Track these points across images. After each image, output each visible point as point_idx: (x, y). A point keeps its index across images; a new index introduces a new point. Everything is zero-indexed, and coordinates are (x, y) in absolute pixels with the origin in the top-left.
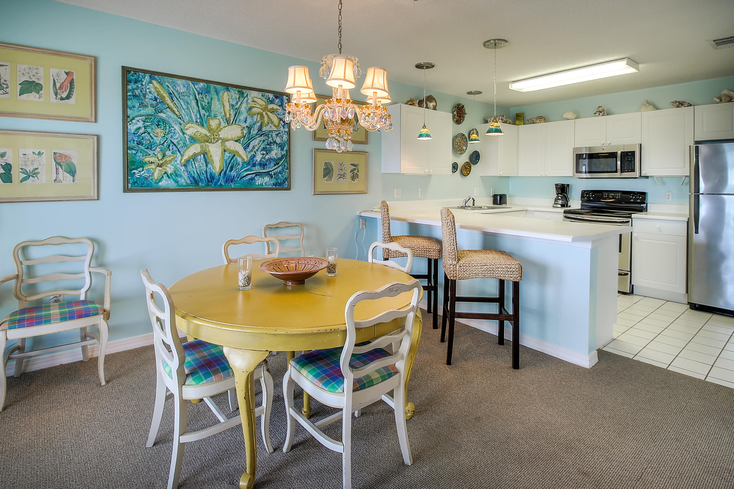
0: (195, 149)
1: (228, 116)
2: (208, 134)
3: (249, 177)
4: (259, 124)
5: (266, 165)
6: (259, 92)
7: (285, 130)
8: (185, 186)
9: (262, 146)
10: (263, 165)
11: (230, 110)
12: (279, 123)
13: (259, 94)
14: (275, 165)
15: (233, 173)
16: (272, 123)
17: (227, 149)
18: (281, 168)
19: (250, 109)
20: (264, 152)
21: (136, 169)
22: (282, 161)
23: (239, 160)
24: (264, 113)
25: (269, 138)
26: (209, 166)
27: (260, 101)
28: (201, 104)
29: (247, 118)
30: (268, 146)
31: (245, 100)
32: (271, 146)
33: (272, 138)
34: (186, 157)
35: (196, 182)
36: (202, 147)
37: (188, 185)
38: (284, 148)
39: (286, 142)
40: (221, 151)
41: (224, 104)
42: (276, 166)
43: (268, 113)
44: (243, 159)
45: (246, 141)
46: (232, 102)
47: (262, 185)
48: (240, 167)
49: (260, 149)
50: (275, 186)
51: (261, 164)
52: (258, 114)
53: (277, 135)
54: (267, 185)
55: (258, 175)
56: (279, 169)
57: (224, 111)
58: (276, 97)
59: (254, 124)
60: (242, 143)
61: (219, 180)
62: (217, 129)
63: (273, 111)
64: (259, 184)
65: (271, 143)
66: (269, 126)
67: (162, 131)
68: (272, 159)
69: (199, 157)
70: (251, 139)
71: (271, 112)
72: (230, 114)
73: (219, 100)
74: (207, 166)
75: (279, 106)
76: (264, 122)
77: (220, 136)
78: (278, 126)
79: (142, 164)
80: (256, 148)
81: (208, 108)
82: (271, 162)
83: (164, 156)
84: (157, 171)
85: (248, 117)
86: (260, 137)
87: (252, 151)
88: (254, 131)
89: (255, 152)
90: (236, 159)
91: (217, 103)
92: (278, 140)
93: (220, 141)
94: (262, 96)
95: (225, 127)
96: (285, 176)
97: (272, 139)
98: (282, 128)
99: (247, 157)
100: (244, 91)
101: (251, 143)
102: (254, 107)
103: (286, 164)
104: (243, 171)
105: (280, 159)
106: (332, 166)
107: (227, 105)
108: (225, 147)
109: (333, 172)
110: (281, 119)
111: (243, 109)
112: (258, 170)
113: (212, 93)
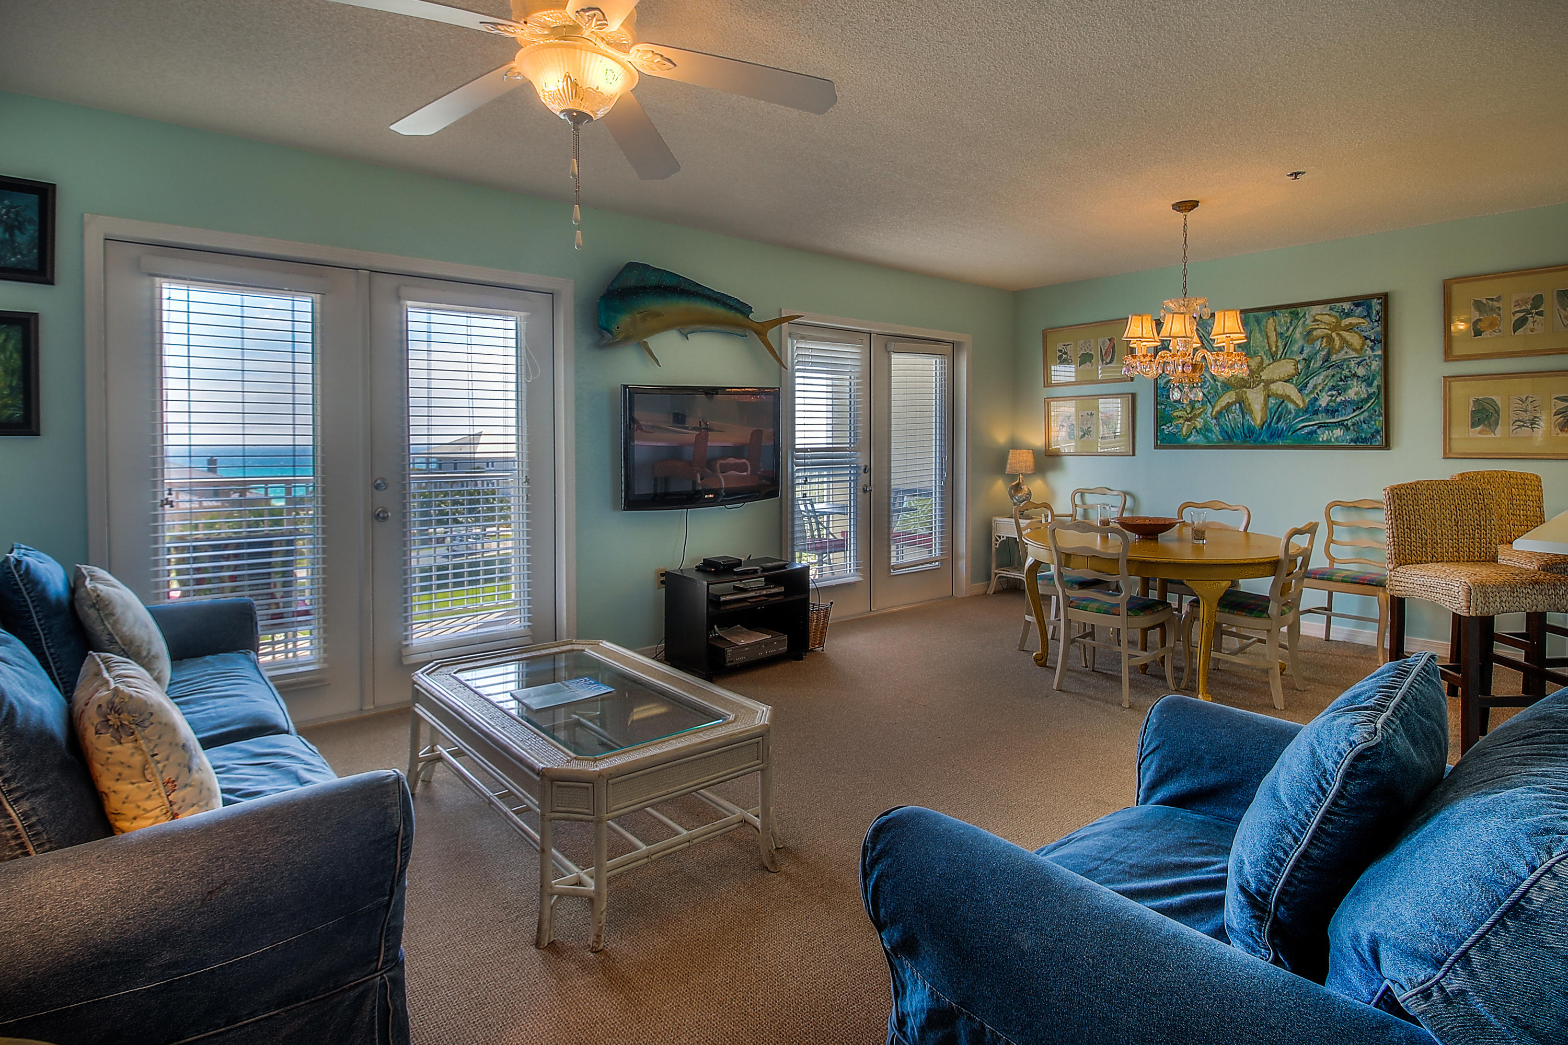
0: (1230, 397)
1: (1274, 349)
2: (1246, 377)
3: (1306, 430)
4: (1324, 353)
5: (1337, 411)
6: (1324, 305)
7: (1375, 353)
8: (1216, 442)
9: (1330, 384)
10: (1331, 412)
11: (1277, 341)
12: (1363, 344)
13: (1325, 309)
14: (1354, 411)
15: (1281, 425)
16: (1349, 345)
17: (1273, 393)
18: (1366, 414)
19: (1309, 333)
20: (1334, 393)
21: (1165, 425)
22: (1369, 404)
23: (1291, 406)
24: (1334, 335)
25: (1343, 370)
26: (1247, 417)
27: (1327, 319)
29: (1303, 347)
30: (1341, 383)
31: (1301, 322)
32: (1347, 381)
33: (1348, 370)
34: (1217, 408)
35: (1230, 438)
36: (1237, 394)
37: (1220, 442)
38: (1372, 382)
39: (1378, 373)
40: (1263, 398)
41: (1269, 334)
42: (1357, 412)
43: (1341, 332)
44: (1297, 405)
45: (1302, 380)
46: (1279, 330)
47: (1329, 441)
48: (1291, 416)
49: (1327, 388)
50: (1355, 442)
51: (1328, 410)
52: (1322, 338)
53: (1359, 364)
54: (1338, 442)
55: (1322, 426)
56: (1362, 417)
57: (1268, 343)
58: (1357, 305)
59: (1316, 354)
60: (1296, 383)
61: (1260, 435)
62: (1257, 369)
63: (1350, 328)
64: (1325, 439)
65: (1346, 377)
66: (1343, 352)
68: (1349, 402)
69: (1234, 408)
70: (1315, 373)
71: (1347, 331)
72: (1277, 347)
73: (1260, 331)
74: (1243, 417)
75: (1362, 318)
76: (1333, 348)
77: (1263, 378)
78: (1361, 349)
79: (1170, 420)
80: (1320, 388)
82: (1346, 406)
83: (1193, 409)
84: (1186, 426)
85: (1305, 345)
86: (1326, 371)
87: (1311, 392)
88: (1316, 364)
89: (1317, 394)
90: (1286, 406)
91: (1258, 335)
92: (1361, 371)
93: (1262, 384)
94: (1331, 309)
95: (1269, 365)
96: (1375, 427)
97: (1350, 371)
98: (1369, 352)
99: (1303, 401)
100: (1299, 310)
101: (1310, 381)
102: (1316, 329)
103: (1377, 408)
104: (1296, 422)
105: (1366, 400)
106: (1497, 405)
107: (1273, 336)
108: (1268, 391)
109: (1499, 415)
110: (1366, 338)
111: (1297, 335)
112: (1322, 418)
113: (1251, 324)
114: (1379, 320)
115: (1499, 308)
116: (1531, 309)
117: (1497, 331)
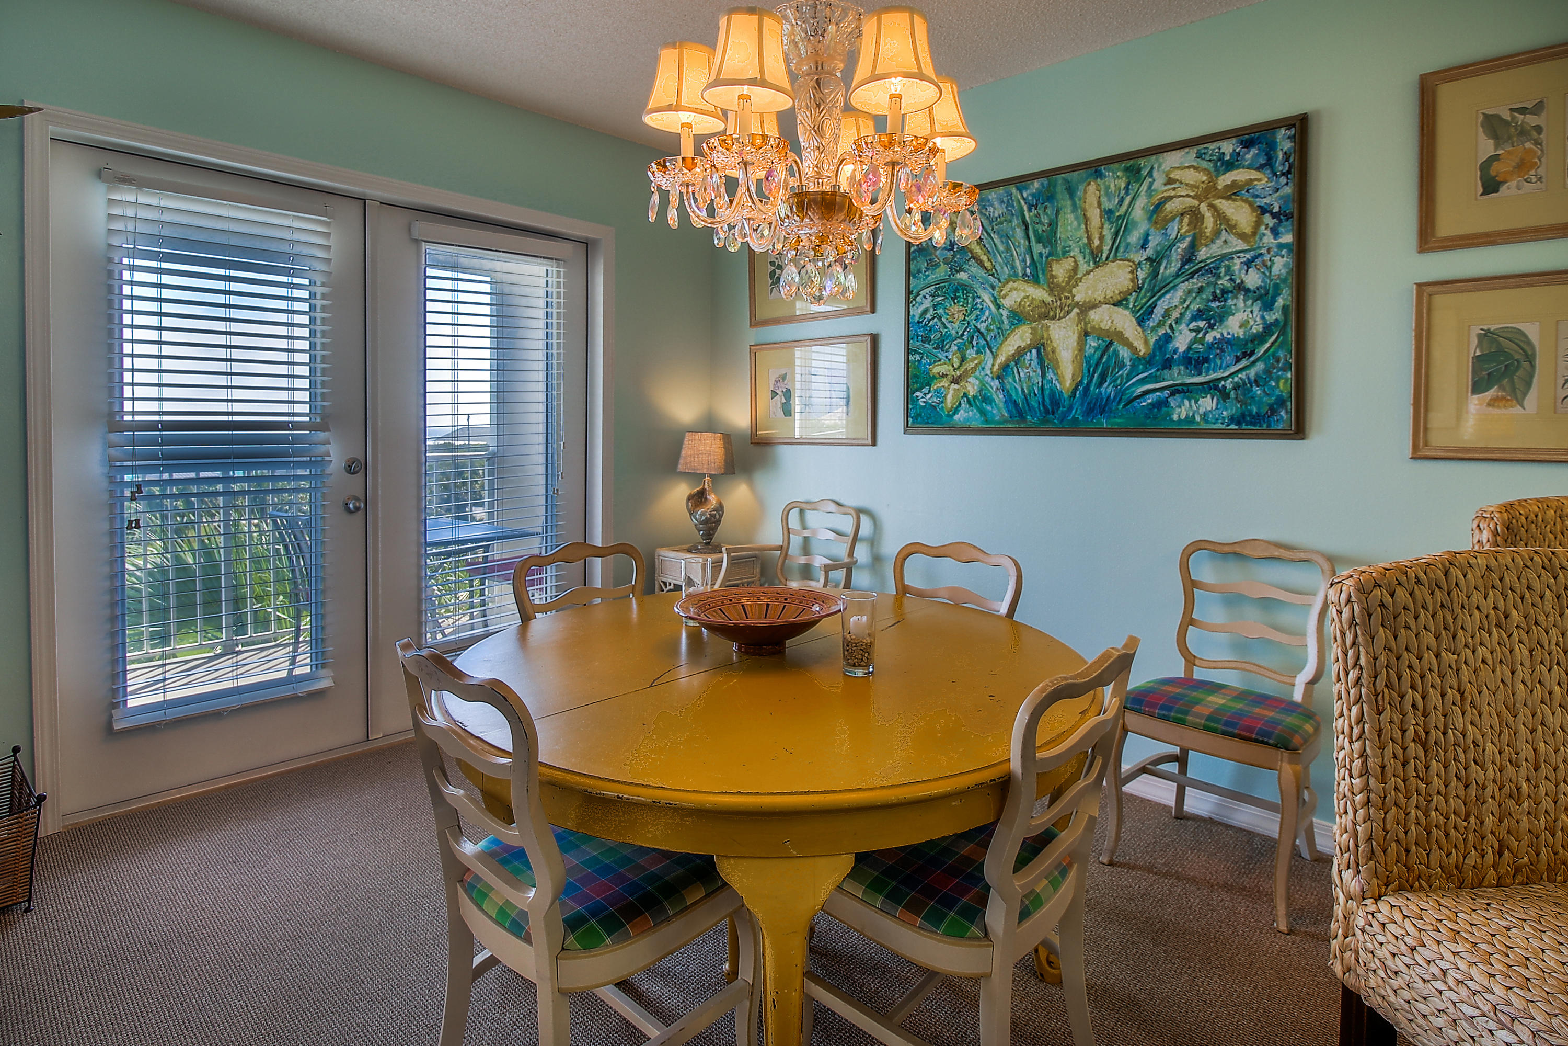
0: (1020, 337)
1: (1096, 242)
2: (1049, 299)
3: (1150, 399)
4: (1184, 245)
5: (1206, 360)
6: (1187, 150)
7: (1280, 240)
8: (999, 423)
9: (1195, 307)
10: (1195, 362)
11: (1102, 227)
12: (1258, 223)
13: (1188, 157)
14: (1238, 360)
15: (1108, 389)
16: (1231, 227)
17: (1093, 328)
18: (1260, 366)
19: (1159, 206)
20: (1202, 324)
21: (919, 390)
22: (1267, 345)
23: (1124, 353)
24: (1203, 207)
25: (1219, 277)
26: (1050, 375)
27: (1192, 177)
28: (1035, 231)
29: (1148, 235)
30: (1214, 305)
31: (1144, 187)
32: (1225, 301)
33: (1228, 277)
34: (1001, 359)
35: (1021, 415)
36: (1034, 331)
37: (1006, 422)
38: (1273, 301)
39: (1284, 281)
40: (1075, 337)
41: (1088, 214)
42: (1244, 363)
43: (1217, 202)
44: (1134, 350)
45: (1144, 300)
46: (1107, 205)
47: (1190, 420)
48: (1124, 372)
49: (1188, 315)
50: (1239, 423)
51: (1191, 358)
52: (1182, 215)
53: (1248, 264)
54: (1207, 422)
55: (1178, 392)
56: (1252, 372)
57: (1087, 231)
58: (1248, 144)
59: (1170, 247)
60: (1134, 306)
61: (1070, 408)
62: (1068, 283)
63: (1233, 192)
64: (1183, 417)
65: (1224, 292)
66: (1219, 242)
67: (961, 308)
68: (1228, 342)
69: (1028, 357)
70: (1166, 287)
71: (1228, 198)
72: (1102, 238)
73: (1075, 207)
74: (1043, 375)
75: (1258, 169)
76: (1202, 233)
77: (1076, 299)
78: (1254, 233)
79: (928, 381)
80: (1175, 315)
81: (1049, 238)
82: (1222, 350)
83: (963, 360)
84: (951, 392)
85: (1152, 231)
86: (1187, 280)
87: (1160, 324)
88: (1169, 269)
89: (1171, 327)
90: (1116, 353)
91: (1071, 217)
92: (1253, 279)
93: (1076, 310)
94: (1199, 156)
95: (1088, 273)
96: (1277, 392)
97: (1231, 279)
98: (1269, 239)
99: (1146, 342)
100: (1142, 162)
101: (1159, 303)
102: (1171, 198)
103: (1281, 354)
104: (1133, 384)
105: (1259, 339)
106: (1529, 343)
107: (1094, 215)
108: (1086, 324)
109: (1533, 366)
110: (1263, 210)
111: (1138, 213)
112: (1178, 376)
113: (1059, 196)
114: (1289, 172)
115: (1539, 129)
117: (1534, 179)
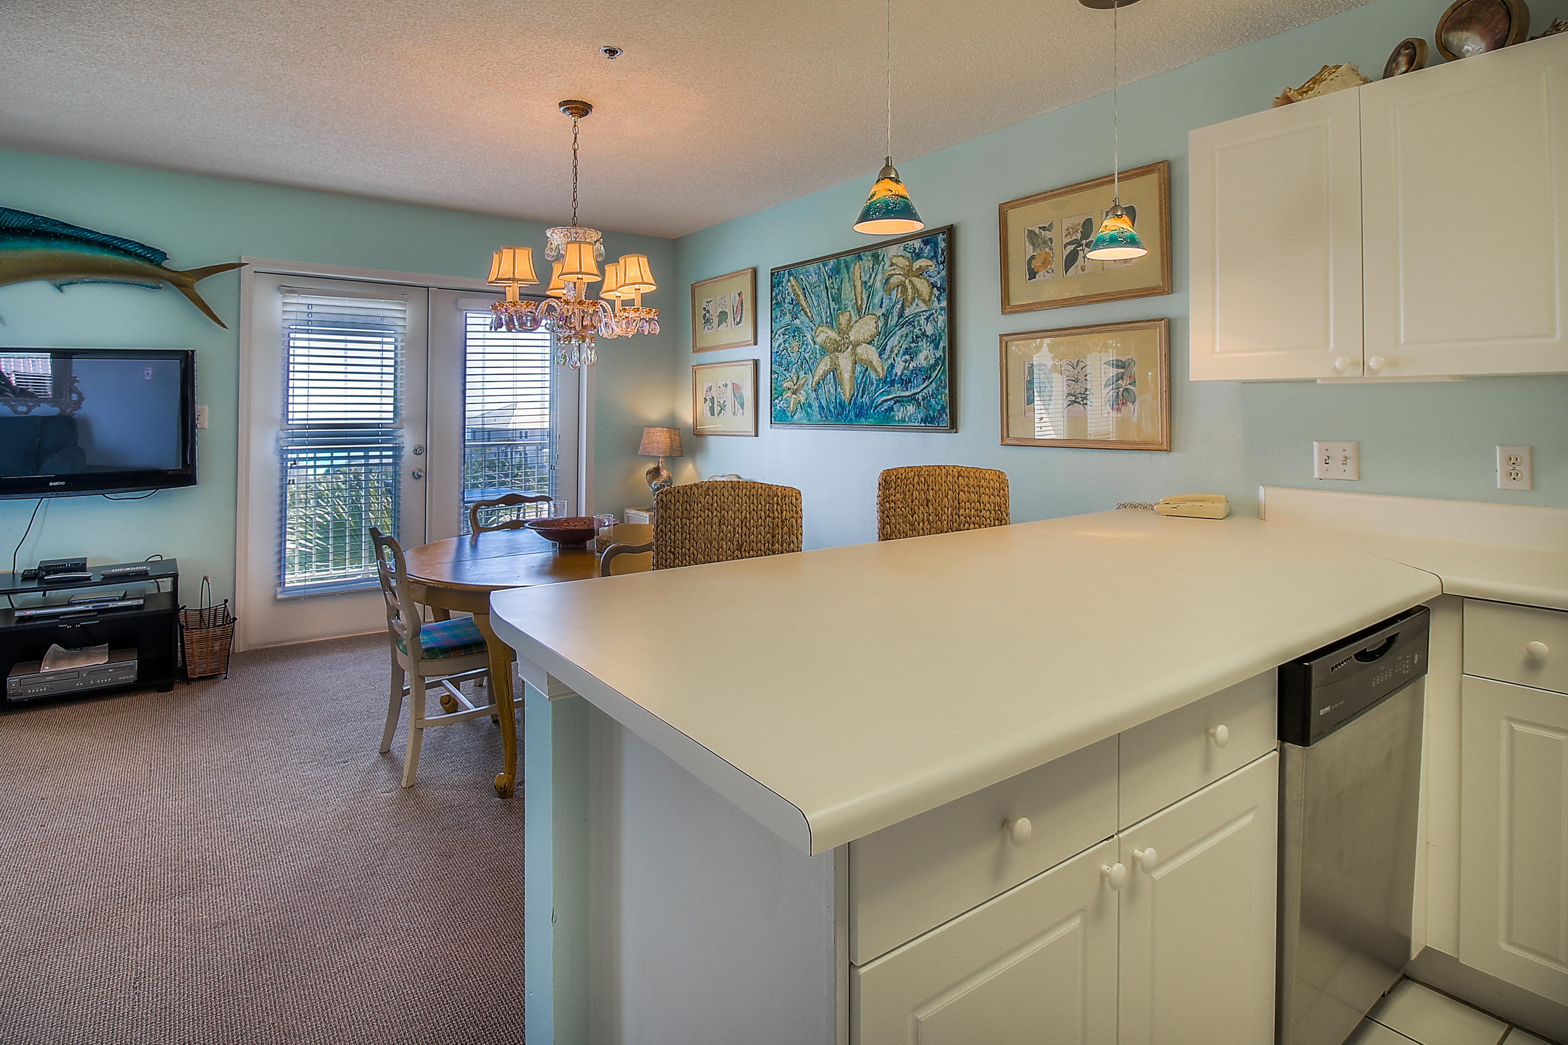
0: (825, 364)
1: (860, 302)
2: (838, 339)
3: (885, 406)
4: (899, 306)
5: (910, 381)
6: (899, 245)
7: (941, 305)
8: (815, 421)
9: (904, 346)
10: (906, 383)
11: (862, 293)
12: (931, 293)
13: (900, 249)
14: (924, 381)
15: (866, 399)
16: (920, 296)
17: (859, 358)
18: (934, 385)
19: (887, 280)
20: (908, 357)
21: (777, 398)
22: (936, 372)
23: (873, 375)
24: (907, 282)
25: (915, 328)
26: (839, 389)
27: (901, 261)
28: (831, 293)
29: (883, 299)
30: (913, 345)
31: (881, 267)
32: (918, 343)
33: (919, 328)
34: (817, 378)
35: (826, 416)
36: (831, 360)
37: (818, 420)
38: (939, 344)
39: (944, 330)
40: (851, 365)
41: (856, 284)
42: (927, 383)
43: (913, 279)
44: (878, 373)
45: (882, 341)
46: (864, 279)
47: (903, 420)
48: (873, 388)
49: (901, 352)
50: (925, 423)
51: (903, 379)
52: (898, 286)
53: (927, 319)
54: (911, 421)
55: (900, 402)
56: (930, 389)
57: (855, 295)
58: (926, 243)
59: (893, 307)
60: (877, 345)
61: (849, 411)
62: (847, 329)
63: (920, 273)
64: (900, 418)
65: (917, 337)
66: (914, 305)
67: (797, 343)
68: (919, 369)
69: (828, 377)
70: (891, 333)
71: (918, 277)
72: (862, 300)
73: (849, 279)
74: (836, 390)
75: (930, 259)
76: (907, 298)
77: (851, 339)
78: (930, 300)
79: (781, 392)
80: (896, 351)
81: (837, 299)
82: (917, 375)
83: (798, 378)
84: (793, 400)
85: (885, 296)
86: (901, 329)
87: (889, 358)
88: (893, 321)
89: (894, 359)
90: (869, 375)
91: (847, 285)
92: (929, 330)
93: (851, 347)
94: (905, 249)
95: (856, 322)
96: (942, 403)
97: (920, 329)
98: (936, 304)
99: (883, 369)
100: (880, 251)
101: (888, 343)
102: (893, 275)
103: (943, 377)
104: (877, 396)
105: (933, 367)
106: (1050, 373)
107: (858, 283)
108: (855, 356)
109: (1052, 387)
110: (933, 285)
111: (878, 285)
112: (898, 391)
113: (842, 271)
114: (944, 262)
115: (1051, 239)
116: (1082, 239)
117: (1050, 271)
